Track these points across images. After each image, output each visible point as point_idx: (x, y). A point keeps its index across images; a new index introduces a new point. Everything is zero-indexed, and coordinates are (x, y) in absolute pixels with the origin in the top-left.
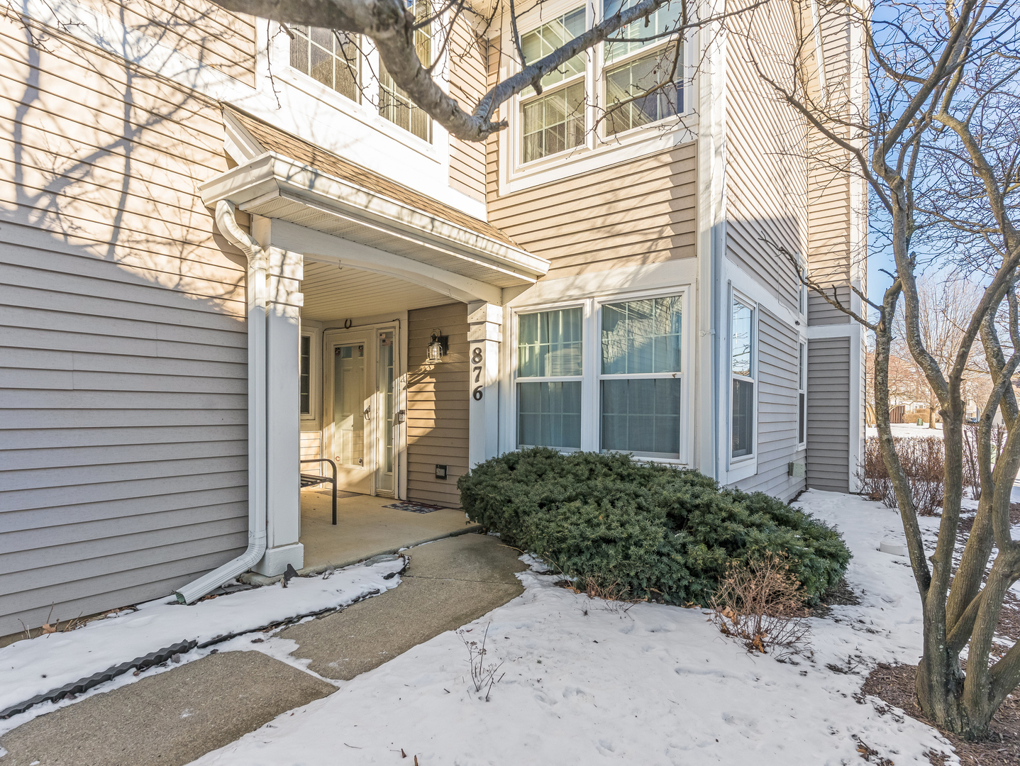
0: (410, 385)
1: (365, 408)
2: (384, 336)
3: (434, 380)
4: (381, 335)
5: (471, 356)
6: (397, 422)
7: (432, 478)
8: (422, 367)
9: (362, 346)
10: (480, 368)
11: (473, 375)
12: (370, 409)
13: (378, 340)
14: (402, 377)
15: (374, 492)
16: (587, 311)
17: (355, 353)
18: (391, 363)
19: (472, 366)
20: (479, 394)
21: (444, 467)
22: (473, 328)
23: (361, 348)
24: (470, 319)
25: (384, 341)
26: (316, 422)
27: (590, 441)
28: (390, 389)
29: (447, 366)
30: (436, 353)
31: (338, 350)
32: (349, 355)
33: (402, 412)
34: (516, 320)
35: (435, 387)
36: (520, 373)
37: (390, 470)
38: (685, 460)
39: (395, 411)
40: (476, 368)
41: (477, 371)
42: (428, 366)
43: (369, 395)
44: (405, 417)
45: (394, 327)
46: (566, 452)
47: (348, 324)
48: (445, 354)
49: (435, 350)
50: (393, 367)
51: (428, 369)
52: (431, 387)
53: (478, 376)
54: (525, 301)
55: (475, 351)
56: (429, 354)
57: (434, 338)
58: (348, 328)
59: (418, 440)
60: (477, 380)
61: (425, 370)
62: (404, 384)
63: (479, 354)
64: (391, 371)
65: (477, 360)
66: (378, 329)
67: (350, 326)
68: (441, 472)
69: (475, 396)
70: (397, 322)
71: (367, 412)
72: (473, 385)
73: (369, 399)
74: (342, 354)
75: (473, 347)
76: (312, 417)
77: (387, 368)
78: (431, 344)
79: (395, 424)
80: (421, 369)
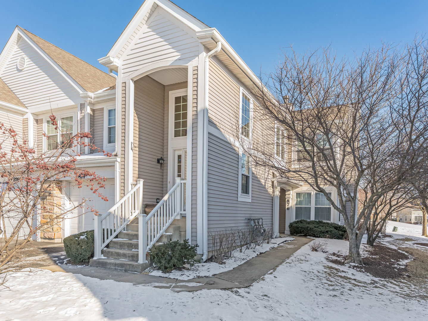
5: (286, 201)
10: (289, 203)
11: (287, 205)
16: (312, 194)
20: (288, 209)
22: (287, 195)
24: (286, 193)
27: (313, 218)
34: (295, 194)
36: (296, 204)
38: (332, 221)
40: (287, 203)
46: (308, 220)
54: (298, 190)
60: (288, 206)
63: (288, 201)
72: (287, 207)
75: (287, 199)
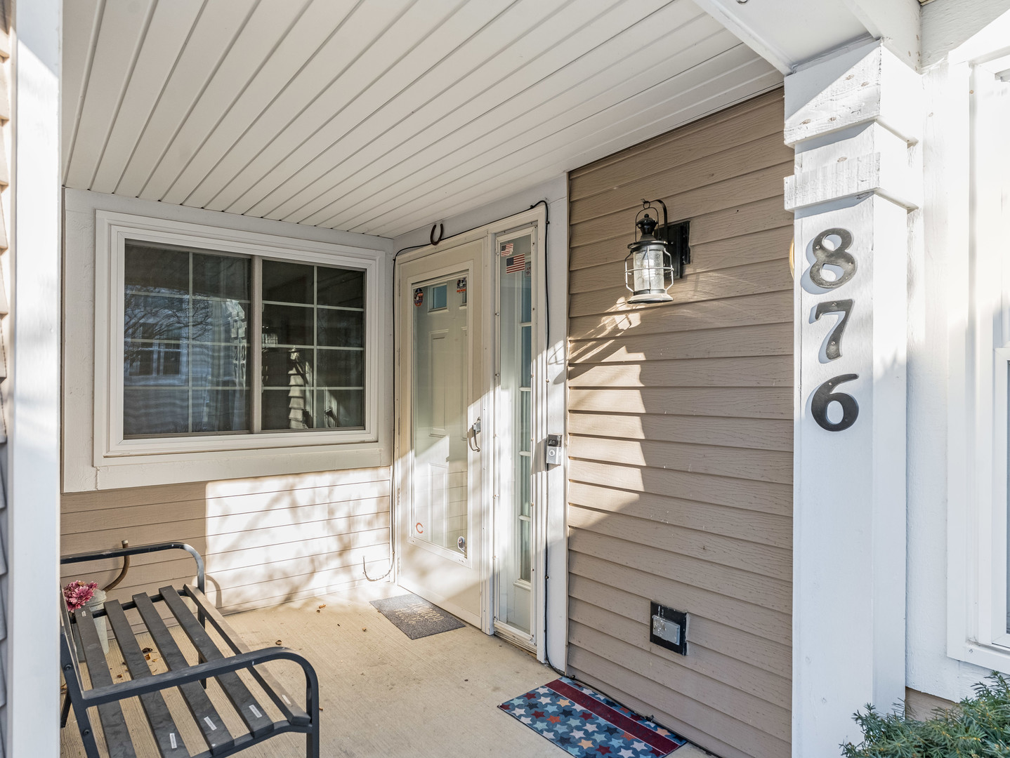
0: (574, 369)
1: (471, 422)
2: (510, 250)
3: (640, 356)
4: (503, 248)
5: (800, 261)
6: (542, 466)
7: (642, 639)
8: (606, 321)
9: (464, 280)
10: (846, 306)
11: (810, 335)
12: (479, 425)
13: (498, 260)
14: (551, 351)
15: (488, 626)
17: (453, 297)
18: (527, 317)
19: (805, 301)
20: (839, 406)
21: (679, 618)
22: (805, 162)
23: (462, 284)
24: (795, 130)
25: (510, 261)
26: (379, 450)
28: (526, 380)
29: (685, 312)
30: (653, 271)
31: (420, 294)
32: (442, 304)
33: (553, 441)
35: (642, 378)
37: (526, 575)
39: (539, 435)
40: (823, 309)
41: (833, 319)
42: (623, 319)
43: (478, 394)
44: (559, 455)
45: (534, 224)
47: (437, 235)
48: (681, 276)
49: (652, 262)
50: (532, 324)
51: (624, 325)
52: (632, 376)
53: (836, 337)
55: (817, 243)
56: (631, 277)
57: (648, 228)
58: (436, 244)
59: (600, 523)
60: (831, 354)
61: (616, 330)
62: (559, 369)
63: (838, 251)
64: (527, 332)
65: (828, 274)
66: (496, 235)
67: (440, 239)
68: (669, 631)
69: (819, 414)
70: (541, 209)
71: (474, 433)
73: (478, 403)
74: (430, 300)
75: (805, 229)
76: (372, 437)
77: (519, 328)
78: (638, 248)
79: (537, 469)
80: (603, 328)
